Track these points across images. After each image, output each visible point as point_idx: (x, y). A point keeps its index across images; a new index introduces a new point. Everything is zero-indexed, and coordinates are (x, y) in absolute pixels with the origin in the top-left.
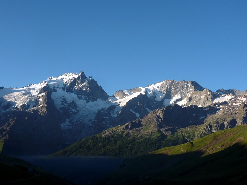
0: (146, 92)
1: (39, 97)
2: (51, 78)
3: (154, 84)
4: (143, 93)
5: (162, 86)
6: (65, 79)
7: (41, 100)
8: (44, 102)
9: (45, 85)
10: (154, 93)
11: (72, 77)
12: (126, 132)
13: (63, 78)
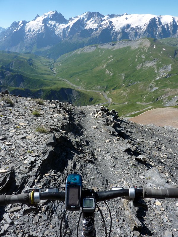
0: (80, 18)
1: (42, 26)
2: (45, 14)
3: (84, 14)
4: (79, 19)
5: (86, 15)
6: (50, 14)
7: (43, 27)
8: (44, 28)
9: (43, 19)
10: (83, 19)
11: (52, 13)
12: (69, 41)
13: (49, 14)
